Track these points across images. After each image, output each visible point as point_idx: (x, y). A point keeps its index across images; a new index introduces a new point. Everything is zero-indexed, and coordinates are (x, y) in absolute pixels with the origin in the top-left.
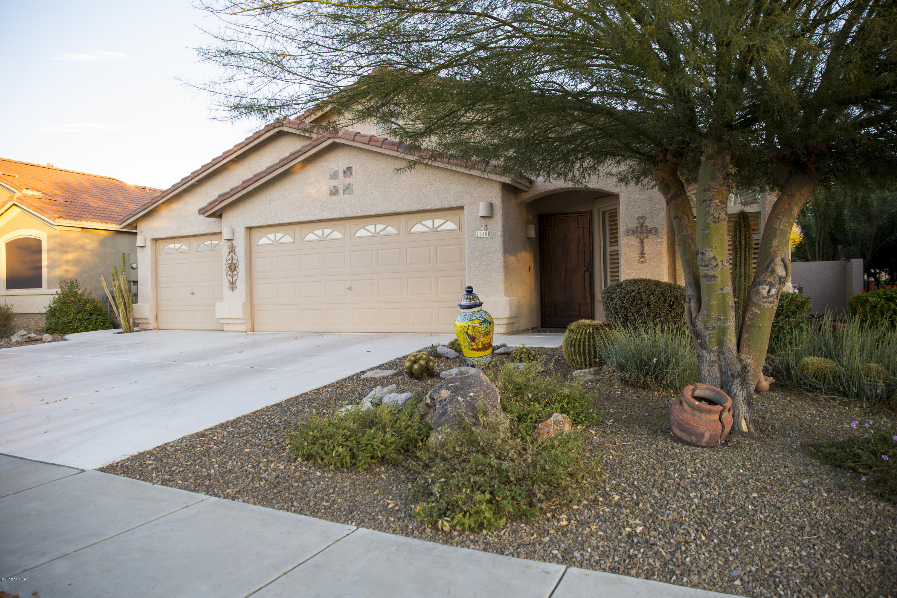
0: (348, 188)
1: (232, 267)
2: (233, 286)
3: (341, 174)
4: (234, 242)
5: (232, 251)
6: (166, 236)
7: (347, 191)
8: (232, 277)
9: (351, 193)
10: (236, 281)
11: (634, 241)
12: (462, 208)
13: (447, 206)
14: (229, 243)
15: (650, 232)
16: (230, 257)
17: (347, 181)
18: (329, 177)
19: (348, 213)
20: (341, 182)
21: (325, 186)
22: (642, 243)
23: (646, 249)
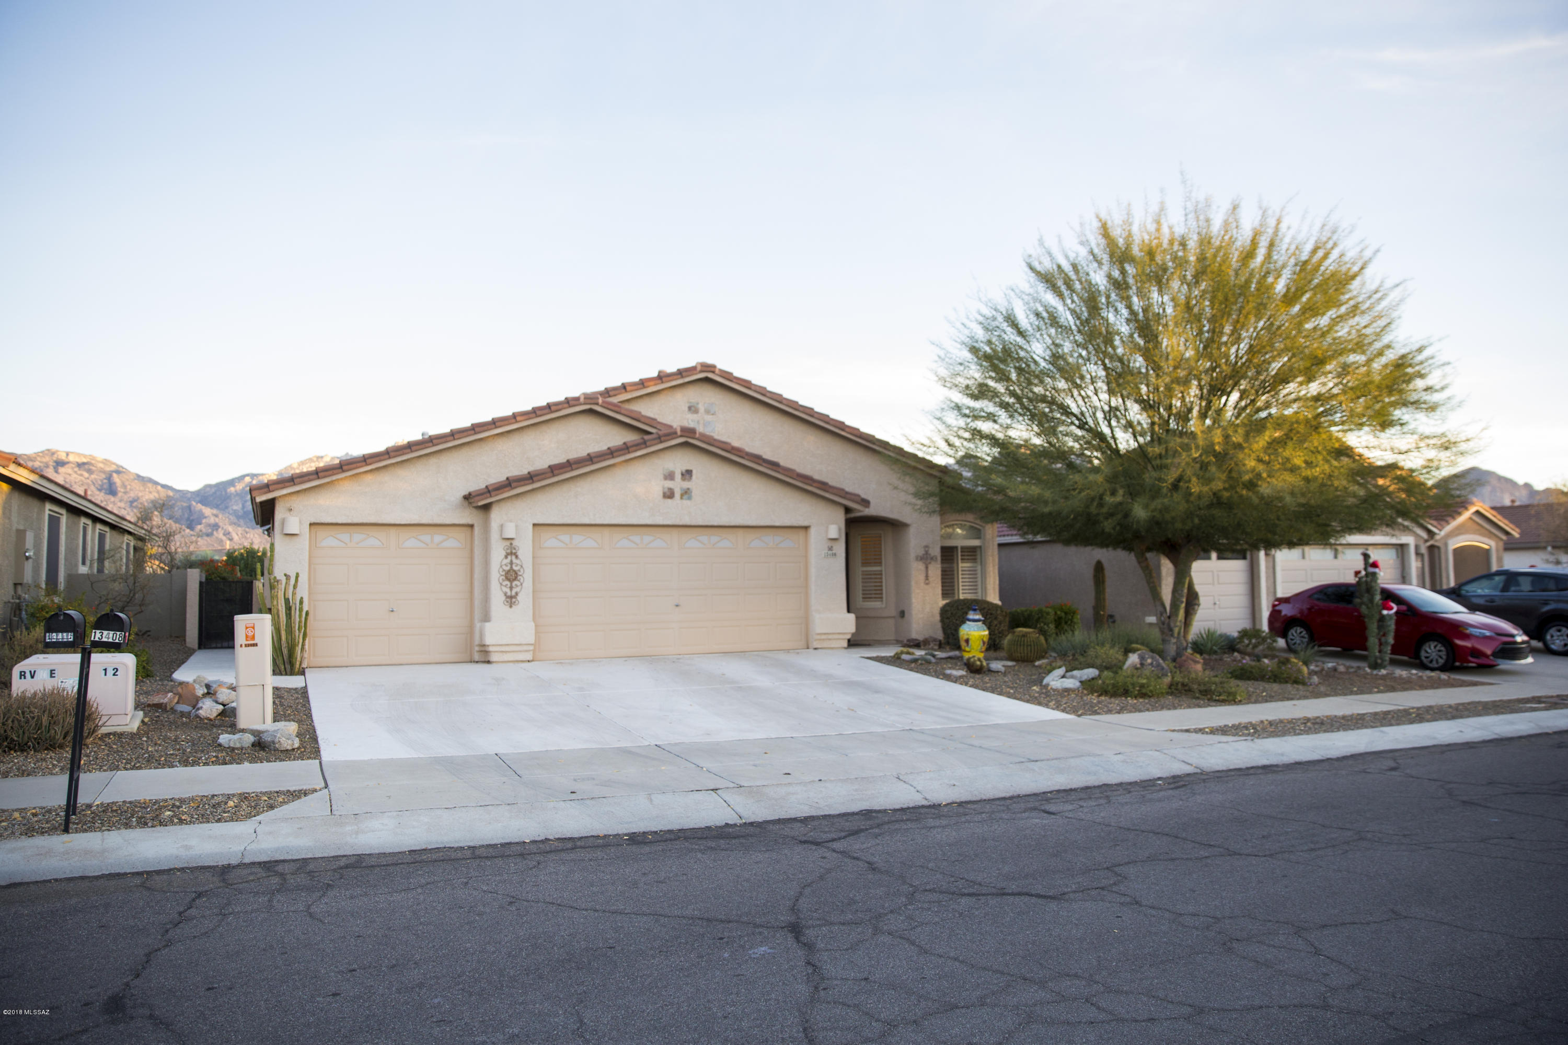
0: (686, 493)
1: (512, 576)
2: (511, 600)
3: (678, 476)
4: (515, 543)
5: (512, 553)
6: (349, 521)
7: (685, 497)
8: (511, 588)
9: (690, 498)
10: (517, 594)
11: (921, 566)
12: (806, 528)
13: (795, 524)
14: (508, 543)
15: (932, 559)
16: (508, 560)
17: (686, 485)
18: (662, 477)
19: (687, 521)
20: (678, 485)
21: (657, 486)
22: (927, 568)
23: (930, 572)
